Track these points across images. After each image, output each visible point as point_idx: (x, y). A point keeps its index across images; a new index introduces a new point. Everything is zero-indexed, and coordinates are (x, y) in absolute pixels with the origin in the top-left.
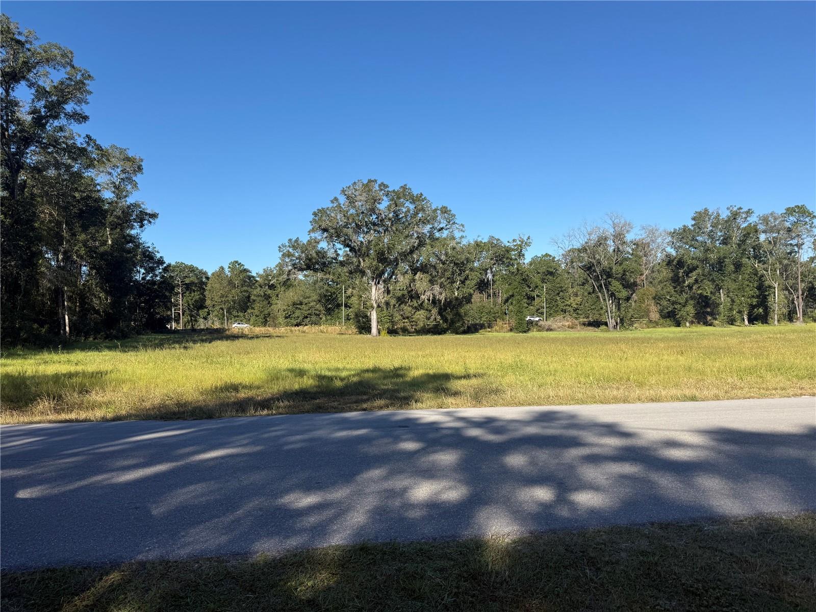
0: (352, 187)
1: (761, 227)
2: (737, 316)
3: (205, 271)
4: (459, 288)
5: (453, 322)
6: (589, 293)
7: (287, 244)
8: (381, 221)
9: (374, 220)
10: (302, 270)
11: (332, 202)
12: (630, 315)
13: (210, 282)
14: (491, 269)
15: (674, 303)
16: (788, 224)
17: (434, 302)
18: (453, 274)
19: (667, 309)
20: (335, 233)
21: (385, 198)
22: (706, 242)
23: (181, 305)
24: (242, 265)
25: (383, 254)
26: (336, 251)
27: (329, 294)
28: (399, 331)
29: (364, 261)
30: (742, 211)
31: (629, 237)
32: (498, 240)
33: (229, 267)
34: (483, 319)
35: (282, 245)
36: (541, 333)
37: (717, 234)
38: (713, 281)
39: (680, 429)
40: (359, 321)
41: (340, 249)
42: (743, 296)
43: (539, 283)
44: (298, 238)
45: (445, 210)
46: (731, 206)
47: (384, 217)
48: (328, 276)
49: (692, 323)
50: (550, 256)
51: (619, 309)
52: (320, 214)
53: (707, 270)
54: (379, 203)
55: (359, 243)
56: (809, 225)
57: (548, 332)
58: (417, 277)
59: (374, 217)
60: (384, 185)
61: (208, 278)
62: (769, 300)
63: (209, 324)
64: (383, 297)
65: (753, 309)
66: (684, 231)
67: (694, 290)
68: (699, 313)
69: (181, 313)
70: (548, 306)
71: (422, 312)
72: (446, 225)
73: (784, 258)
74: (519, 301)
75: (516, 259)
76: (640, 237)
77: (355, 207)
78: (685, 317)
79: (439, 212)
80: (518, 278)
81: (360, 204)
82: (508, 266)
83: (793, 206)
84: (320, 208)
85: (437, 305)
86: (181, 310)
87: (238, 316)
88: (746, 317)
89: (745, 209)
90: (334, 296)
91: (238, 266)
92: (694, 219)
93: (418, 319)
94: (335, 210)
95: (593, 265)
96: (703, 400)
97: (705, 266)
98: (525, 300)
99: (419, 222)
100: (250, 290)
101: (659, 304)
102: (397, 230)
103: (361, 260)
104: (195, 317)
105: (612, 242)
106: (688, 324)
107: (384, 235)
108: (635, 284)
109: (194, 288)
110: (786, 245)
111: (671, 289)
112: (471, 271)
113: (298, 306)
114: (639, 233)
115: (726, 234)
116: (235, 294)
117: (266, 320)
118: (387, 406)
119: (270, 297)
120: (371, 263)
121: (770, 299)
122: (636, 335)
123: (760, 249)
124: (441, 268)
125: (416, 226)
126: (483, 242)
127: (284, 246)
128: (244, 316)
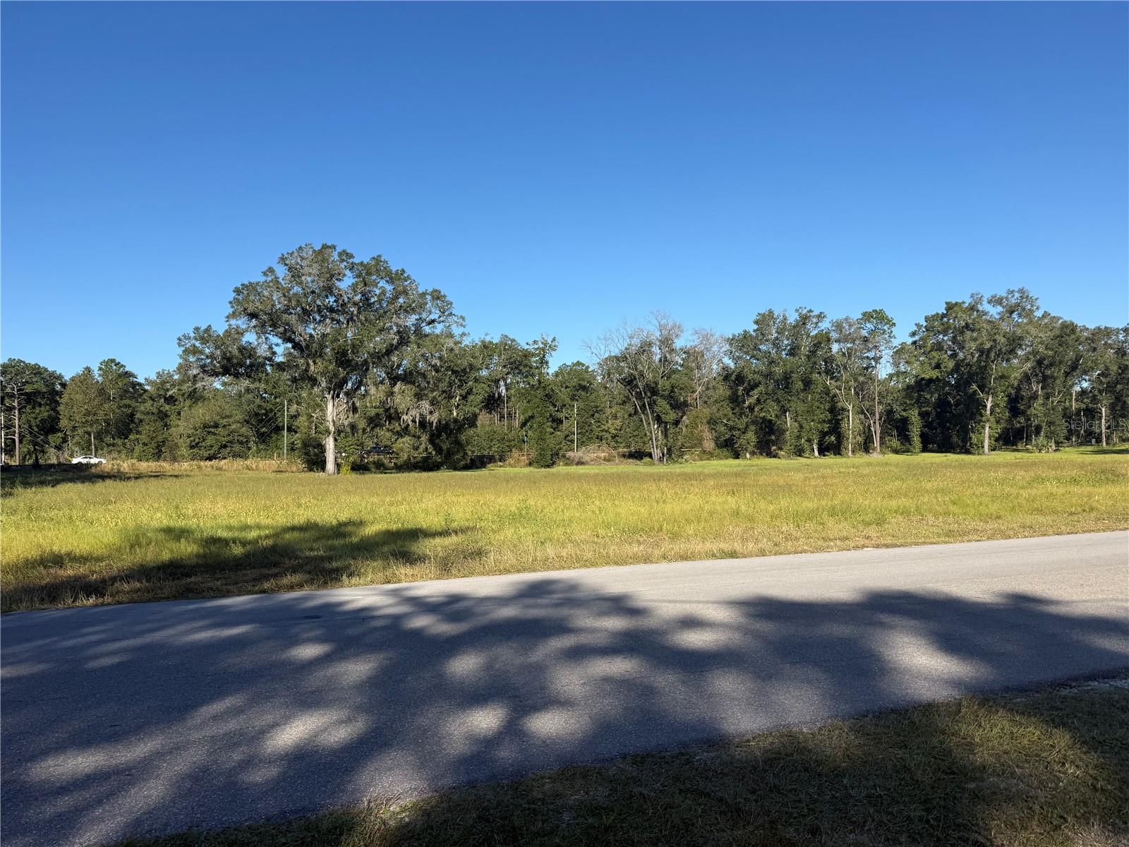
0: (296, 254)
1: (834, 335)
2: (806, 446)
3: (60, 374)
4: (458, 405)
5: (449, 454)
6: (630, 415)
7: (192, 335)
8: (342, 305)
9: (331, 303)
10: (216, 374)
11: (265, 274)
12: (680, 443)
13: (68, 390)
14: (505, 380)
15: (732, 428)
16: (864, 333)
17: (423, 424)
18: (450, 385)
19: (724, 436)
20: (270, 321)
21: (348, 272)
22: (770, 353)
23: (17, 426)
24: (122, 366)
25: (344, 353)
26: (270, 348)
27: (263, 411)
28: (371, 466)
29: (315, 363)
30: (812, 314)
31: (679, 343)
32: (513, 340)
33: (100, 369)
34: (493, 449)
35: (184, 336)
36: (569, 467)
37: (783, 343)
38: (778, 401)
39: (704, 599)
40: (307, 454)
41: (277, 345)
42: (813, 421)
43: (568, 400)
44: (210, 326)
45: (437, 296)
46: (800, 308)
47: (346, 300)
48: (257, 384)
49: (753, 453)
50: (583, 365)
51: (666, 436)
52: (245, 292)
53: (771, 387)
54: (339, 280)
55: (307, 337)
56: (888, 335)
57: (579, 467)
58: (396, 389)
59: (332, 299)
60: (347, 254)
61: (64, 385)
62: (843, 425)
63: (64, 457)
64: (346, 416)
65: (825, 437)
66: (745, 337)
67: (756, 413)
68: (762, 441)
69: (17, 440)
70: (579, 431)
71: (407, 439)
72: (440, 317)
73: (860, 374)
74: (541, 425)
75: (537, 368)
76: (693, 344)
77: (300, 283)
78: (744, 447)
79: (429, 297)
80: (540, 393)
81: (309, 279)
82: (526, 377)
83: (870, 310)
84: (246, 283)
85: (428, 429)
86: (17, 435)
87: (113, 445)
88: (815, 447)
89: (816, 313)
90: (271, 415)
91: (114, 367)
92: (756, 322)
93: (402, 450)
94: (269, 287)
95: (635, 378)
96: (744, 556)
97: (768, 382)
98: (549, 424)
99: (400, 310)
100: (134, 404)
101: (714, 429)
102: (366, 320)
103: (311, 362)
104: (43, 446)
105: (658, 348)
106: (748, 456)
107: (347, 327)
108: (685, 404)
109: (39, 400)
110: (863, 358)
111: (728, 411)
112: (475, 382)
113: (211, 429)
114: (691, 338)
115: (794, 342)
116: (110, 410)
117: (159, 450)
118: (300, 586)
119: (167, 416)
120: (326, 367)
121: (844, 425)
122: (685, 470)
123: (832, 363)
124: (433, 377)
125: (395, 316)
126: (494, 342)
127: (187, 337)
128: (124, 444)
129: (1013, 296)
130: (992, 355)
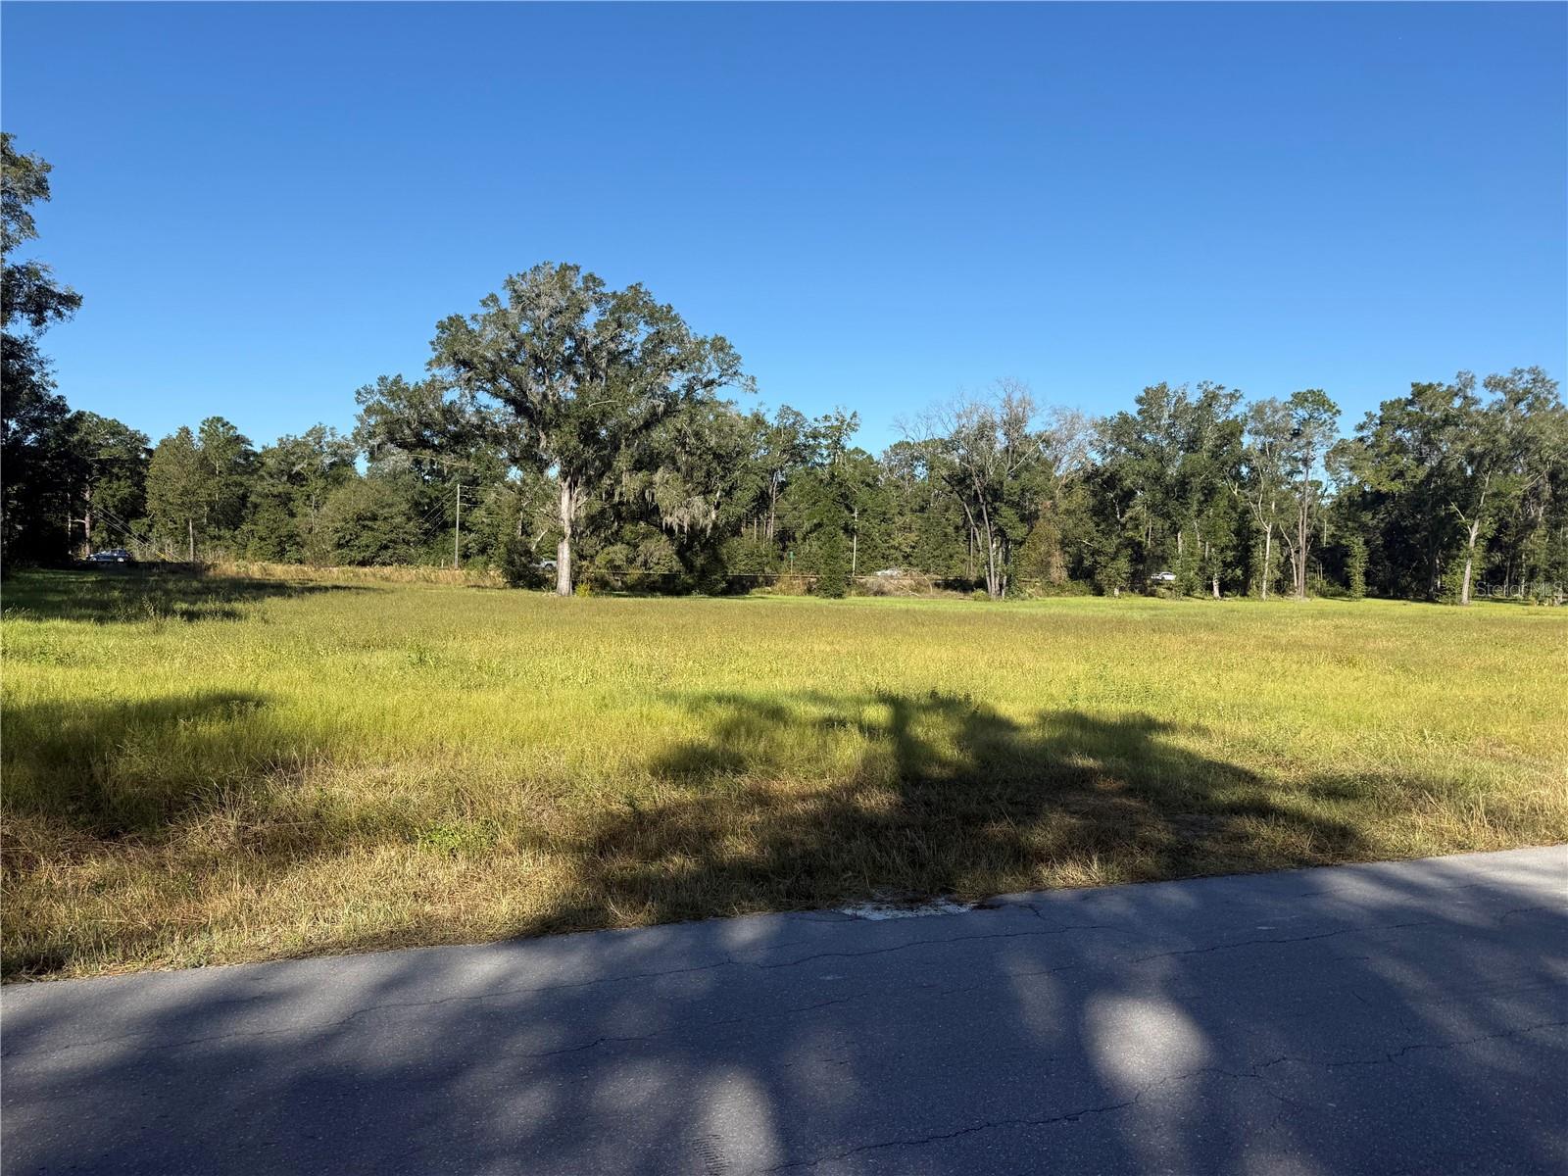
0: (529, 276)
1: (1250, 424)
2: (1199, 581)
3: (145, 436)
4: (719, 503)
7: (376, 388)
8: (588, 354)
11: (484, 303)
12: (1023, 572)
13: (155, 460)
15: (1094, 552)
16: (1294, 423)
18: (708, 474)
20: (489, 372)
21: (594, 307)
23: (88, 506)
24: (233, 427)
25: (590, 424)
27: (427, 500)
29: (548, 436)
30: (1223, 392)
31: (1034, 427)
32: (797, 415)
33: (202, 431)
35: (365, 388)
36: (865, 598)
38: (1167, 515)
40: (511, 563)
44: (400, 376)
45: (719, 345)
46: (1204, 383)
47: (591, 346)
48: (464, 463)
49: (1123, 589)
51: (1006, 560)
52: (452, 329)
55: (538, 398)
56: (1328, 426)
58: (657, 477)
59: (570, 344)
60: (595, 279)
61: (150, 452)
62: (1256, 554)
63: (152, 552)
65: (1228, 570)
66: (1122, 421)
68: (1135, 572)
69: (87, 526)
72: (720, 377)
74: (831, 537)
76: (1053, 428)
78: (1112, 580)
79: (708, 347)
83: (1305, 391)
86: (87, 519)
87: (219, 538)
88: (1214, 584)
89: (1229, 390)
90: (437, 506)
91: (221, 429)
92: (1139, 401)
94: (490, 322)
95: (971, 475)
99: (671, 364)
100: (247, 482)
101: (1069, 552)
102: (617, 377)
103: (542, 434)
104: (122, 535)
105: (1003, 433)
106: (1116, 592)
108: (1036, 515)
109: (117, 471)
111: (1091, 526)
112: (744, 472)
113: (367, 523)
114: (1047, 420)
116: (214, 490)
117: (284, 547)
119: (291, 500)
120: (564, 444)
121: (1258, 553)
122: (1029, 610)
124: (685, 462)
125: (663, 373)
126: (769, 416)
127: (368, 390)
128: (234, 538)
129: (1520, 379)
130: (1487, 462)
